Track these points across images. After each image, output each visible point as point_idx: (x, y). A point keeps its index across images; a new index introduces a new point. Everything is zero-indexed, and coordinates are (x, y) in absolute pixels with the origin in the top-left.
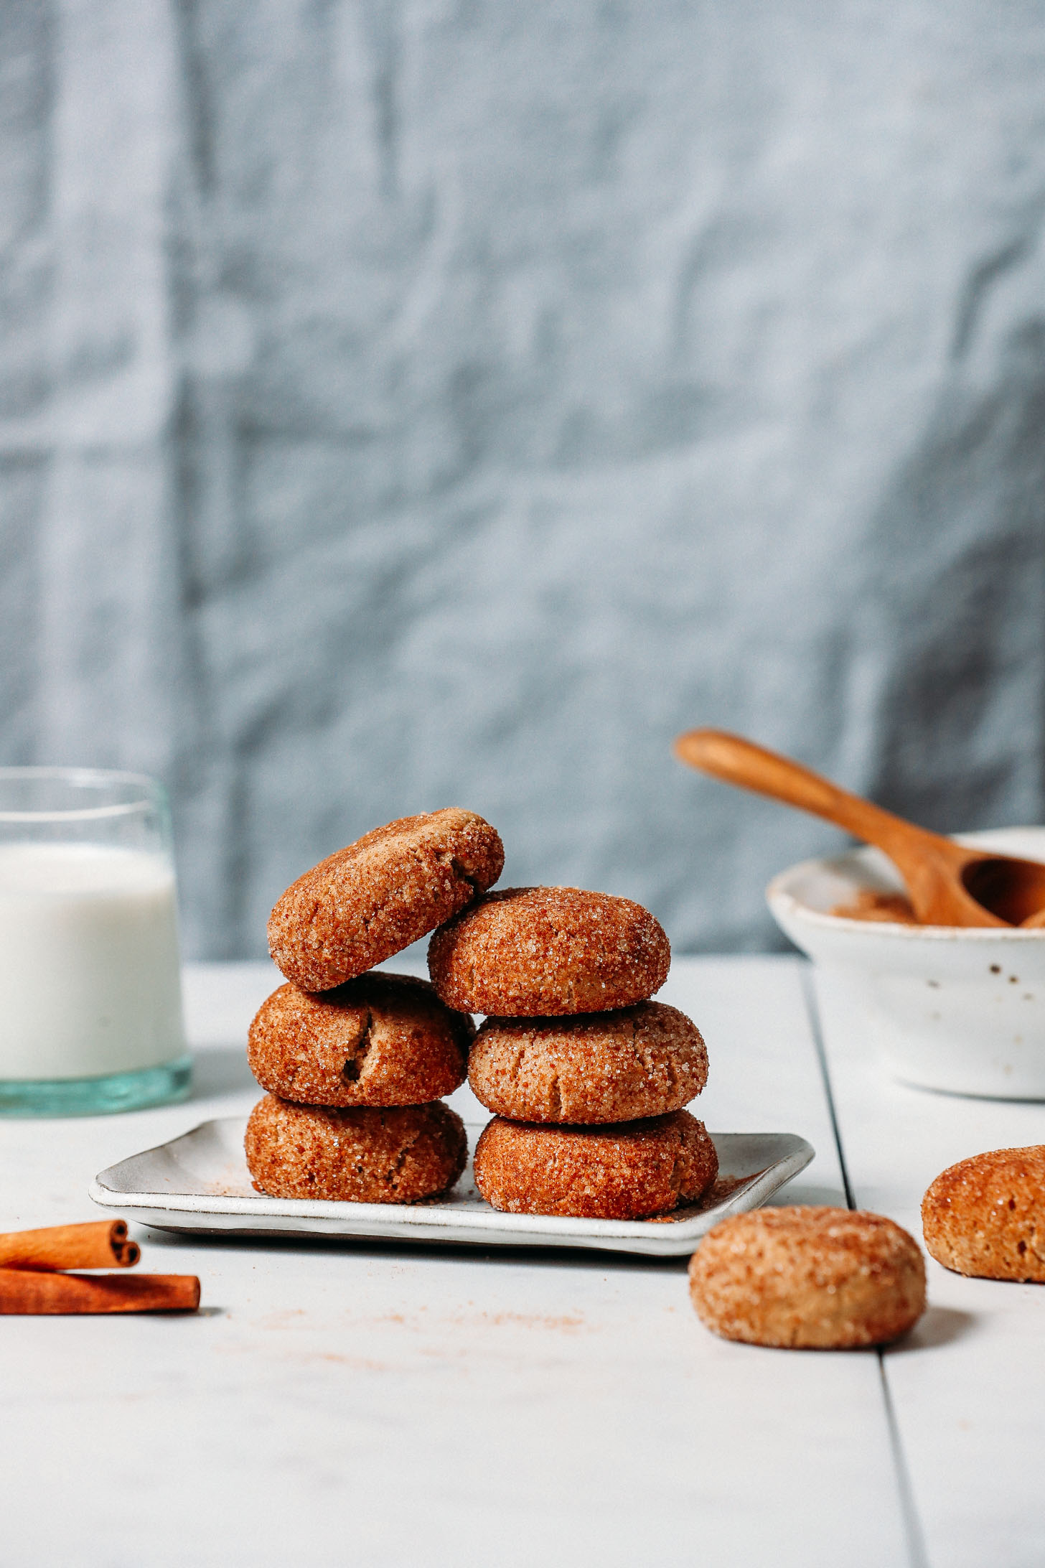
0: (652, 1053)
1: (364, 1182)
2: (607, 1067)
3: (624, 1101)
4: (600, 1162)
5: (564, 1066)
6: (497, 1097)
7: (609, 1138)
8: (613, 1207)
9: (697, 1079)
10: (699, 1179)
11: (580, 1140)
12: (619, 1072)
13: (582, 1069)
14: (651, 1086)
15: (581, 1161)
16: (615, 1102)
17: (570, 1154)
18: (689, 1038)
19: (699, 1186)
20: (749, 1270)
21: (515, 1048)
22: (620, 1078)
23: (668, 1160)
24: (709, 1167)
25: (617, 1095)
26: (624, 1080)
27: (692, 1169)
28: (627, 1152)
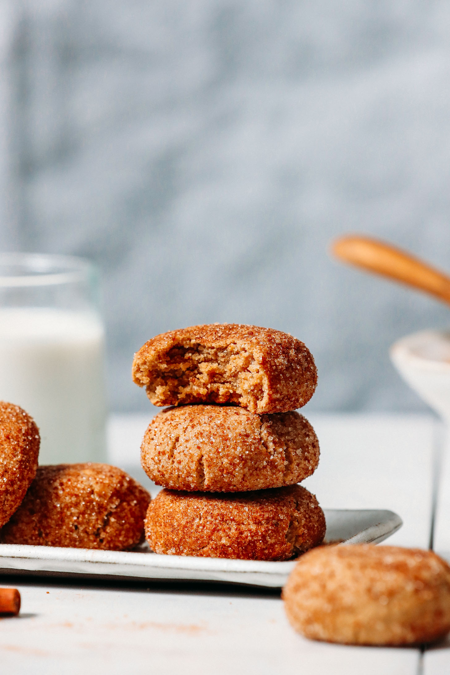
0: (273, 440)
1: (79, 537)
2: (239, 449)
3: (251, 474)
4: (233, 520)
5: (207, 447)
6: (159, 471)
7: (241, 503)
8: (243, 554)
9: (309, 461)
10: (309, 534)
11: (219, 504)
12: (247, 452)
13: (220, 450)
14: (272, 464)
15: (220, 519)
16: (244, 475)
17: (211, 513)
18: (304, 431)
19: (309, 541)
20: (324, 587)
21: (173, 435)
22: (249, 457)
23: (285, 520)
24: (317, 527)
25: (246, 470)
26: (251, 459)
27: (304, 528)
28: (254, 513)
